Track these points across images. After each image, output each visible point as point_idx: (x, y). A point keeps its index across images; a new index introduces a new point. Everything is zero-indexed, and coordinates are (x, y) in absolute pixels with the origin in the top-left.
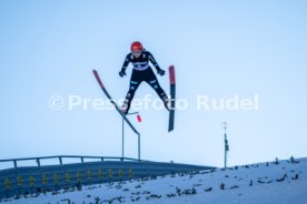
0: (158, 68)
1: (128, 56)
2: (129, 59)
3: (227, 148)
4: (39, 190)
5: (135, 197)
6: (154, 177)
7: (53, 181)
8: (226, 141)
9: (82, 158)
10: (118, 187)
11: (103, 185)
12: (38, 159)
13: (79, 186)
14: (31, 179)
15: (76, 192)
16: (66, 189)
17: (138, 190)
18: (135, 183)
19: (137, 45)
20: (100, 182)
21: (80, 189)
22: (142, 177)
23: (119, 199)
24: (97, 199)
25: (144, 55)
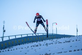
0: (44, 20)
1: (36, 17)
2: (36, 18)
3: (77, 31)
4: (33, 41)
5: (56, 43)
6: (60, 38)
7: (36, 39)
8: (77, 29)
9: (43, 34)
10: (52, 41)
11: (48, 40)
14: (31, 39)
15: (42, 42)
16: (39, 41)
17: (56, 41)
18: (56, 40)
19: (38, 14)
21: (43, 41)
22: (57, 38)
23: (52, 43)
24: (47, 44)
25: (40, 17)
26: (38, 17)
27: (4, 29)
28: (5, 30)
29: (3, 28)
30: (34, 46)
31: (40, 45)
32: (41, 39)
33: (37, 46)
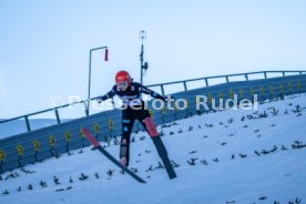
2: (115, 91)
12: (246, 75)
13: (282, 97)
16: (271, 99)
20: (300, 92)
21: (282, 99)
24: (298, 107)
25: (133, 88)
26: (125, 88)
27: (142, 60)
28: (146, 64)
29: (141, 55)
30: (251, 117)
31: (275, 113)
32: (278, 90)
33: (264, 116)
